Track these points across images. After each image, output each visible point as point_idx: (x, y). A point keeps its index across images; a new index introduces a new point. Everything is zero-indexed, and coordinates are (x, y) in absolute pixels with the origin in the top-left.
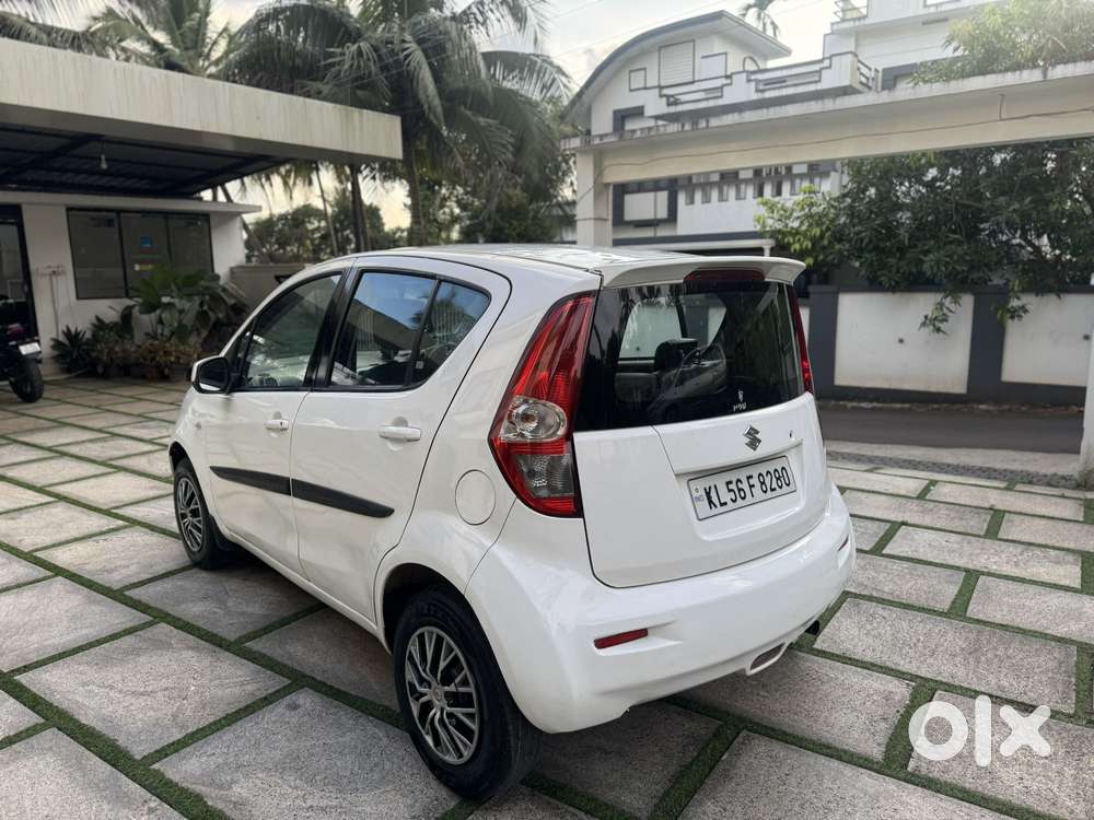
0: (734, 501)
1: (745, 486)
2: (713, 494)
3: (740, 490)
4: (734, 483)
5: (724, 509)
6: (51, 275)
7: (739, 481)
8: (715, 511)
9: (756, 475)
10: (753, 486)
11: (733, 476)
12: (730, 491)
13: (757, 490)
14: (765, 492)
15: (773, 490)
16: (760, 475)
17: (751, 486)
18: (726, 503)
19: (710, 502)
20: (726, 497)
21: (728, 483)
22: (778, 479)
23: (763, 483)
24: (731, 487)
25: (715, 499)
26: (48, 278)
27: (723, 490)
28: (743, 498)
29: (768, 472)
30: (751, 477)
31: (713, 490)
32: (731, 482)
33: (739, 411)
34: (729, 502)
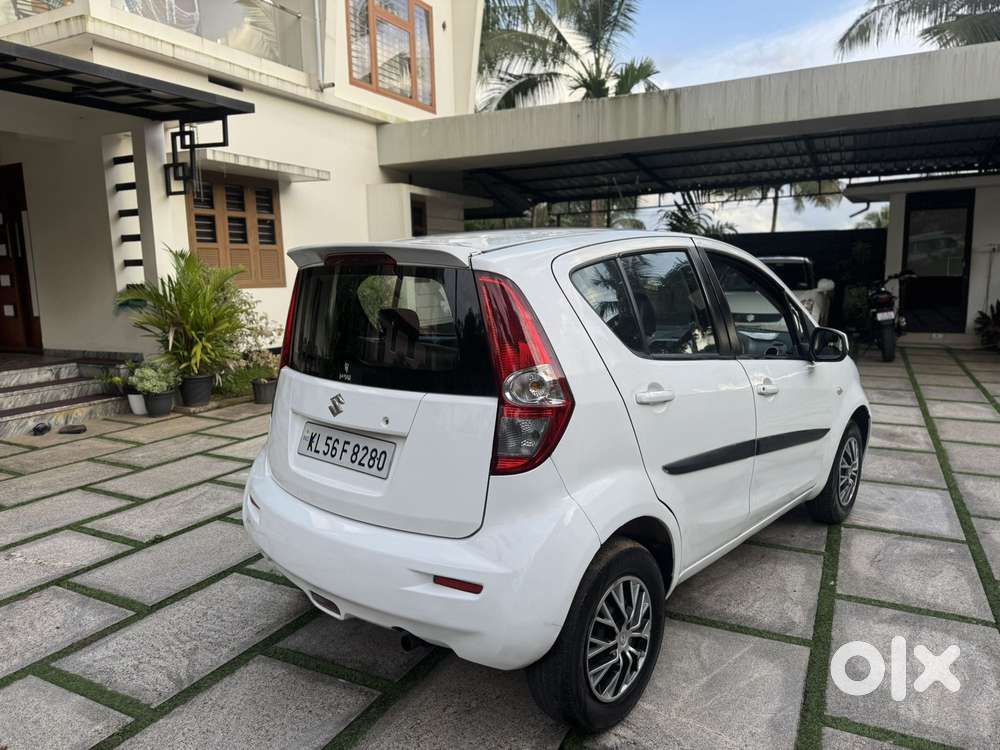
0: (325, 454)
1: (339, 447)
2: (315, 440)
3: (334, 448)
4: (333, 439)
5: (316, 455)
6: (990, 252)
7: (337, 441)
8: (309, 453)
9: (352, 445)
10: (346, 451)
11: (335, 435)
12: (327, 444)
13: (347, 457)
14: (353, 462)
15: (360, 464)
16: (357, 446)
17: (344, 451)
18: (318, 452)
19: (310, 445)
20: (322, 447)
21: (329, 438)
22: (372, 458)
23: (355, 454)
24: (329, 442)
25: (314, 445)
26: (987, 255)
27: (323, 440)
28: (333, 456)
29: (366, 448)
30: (348, 443)
31: (317, 437)
32: (331, 439)
33: (343, 380)
34: (321, 452)
